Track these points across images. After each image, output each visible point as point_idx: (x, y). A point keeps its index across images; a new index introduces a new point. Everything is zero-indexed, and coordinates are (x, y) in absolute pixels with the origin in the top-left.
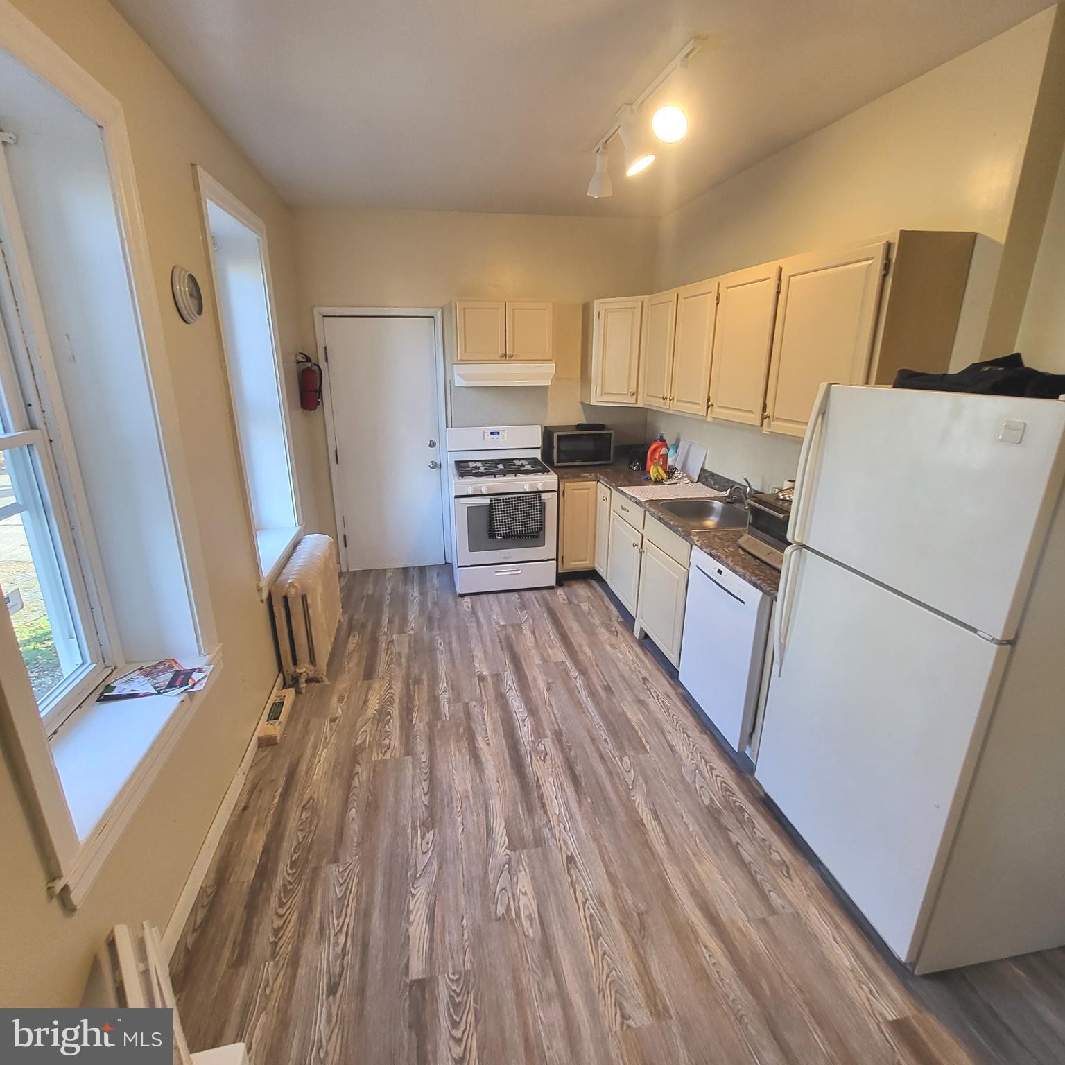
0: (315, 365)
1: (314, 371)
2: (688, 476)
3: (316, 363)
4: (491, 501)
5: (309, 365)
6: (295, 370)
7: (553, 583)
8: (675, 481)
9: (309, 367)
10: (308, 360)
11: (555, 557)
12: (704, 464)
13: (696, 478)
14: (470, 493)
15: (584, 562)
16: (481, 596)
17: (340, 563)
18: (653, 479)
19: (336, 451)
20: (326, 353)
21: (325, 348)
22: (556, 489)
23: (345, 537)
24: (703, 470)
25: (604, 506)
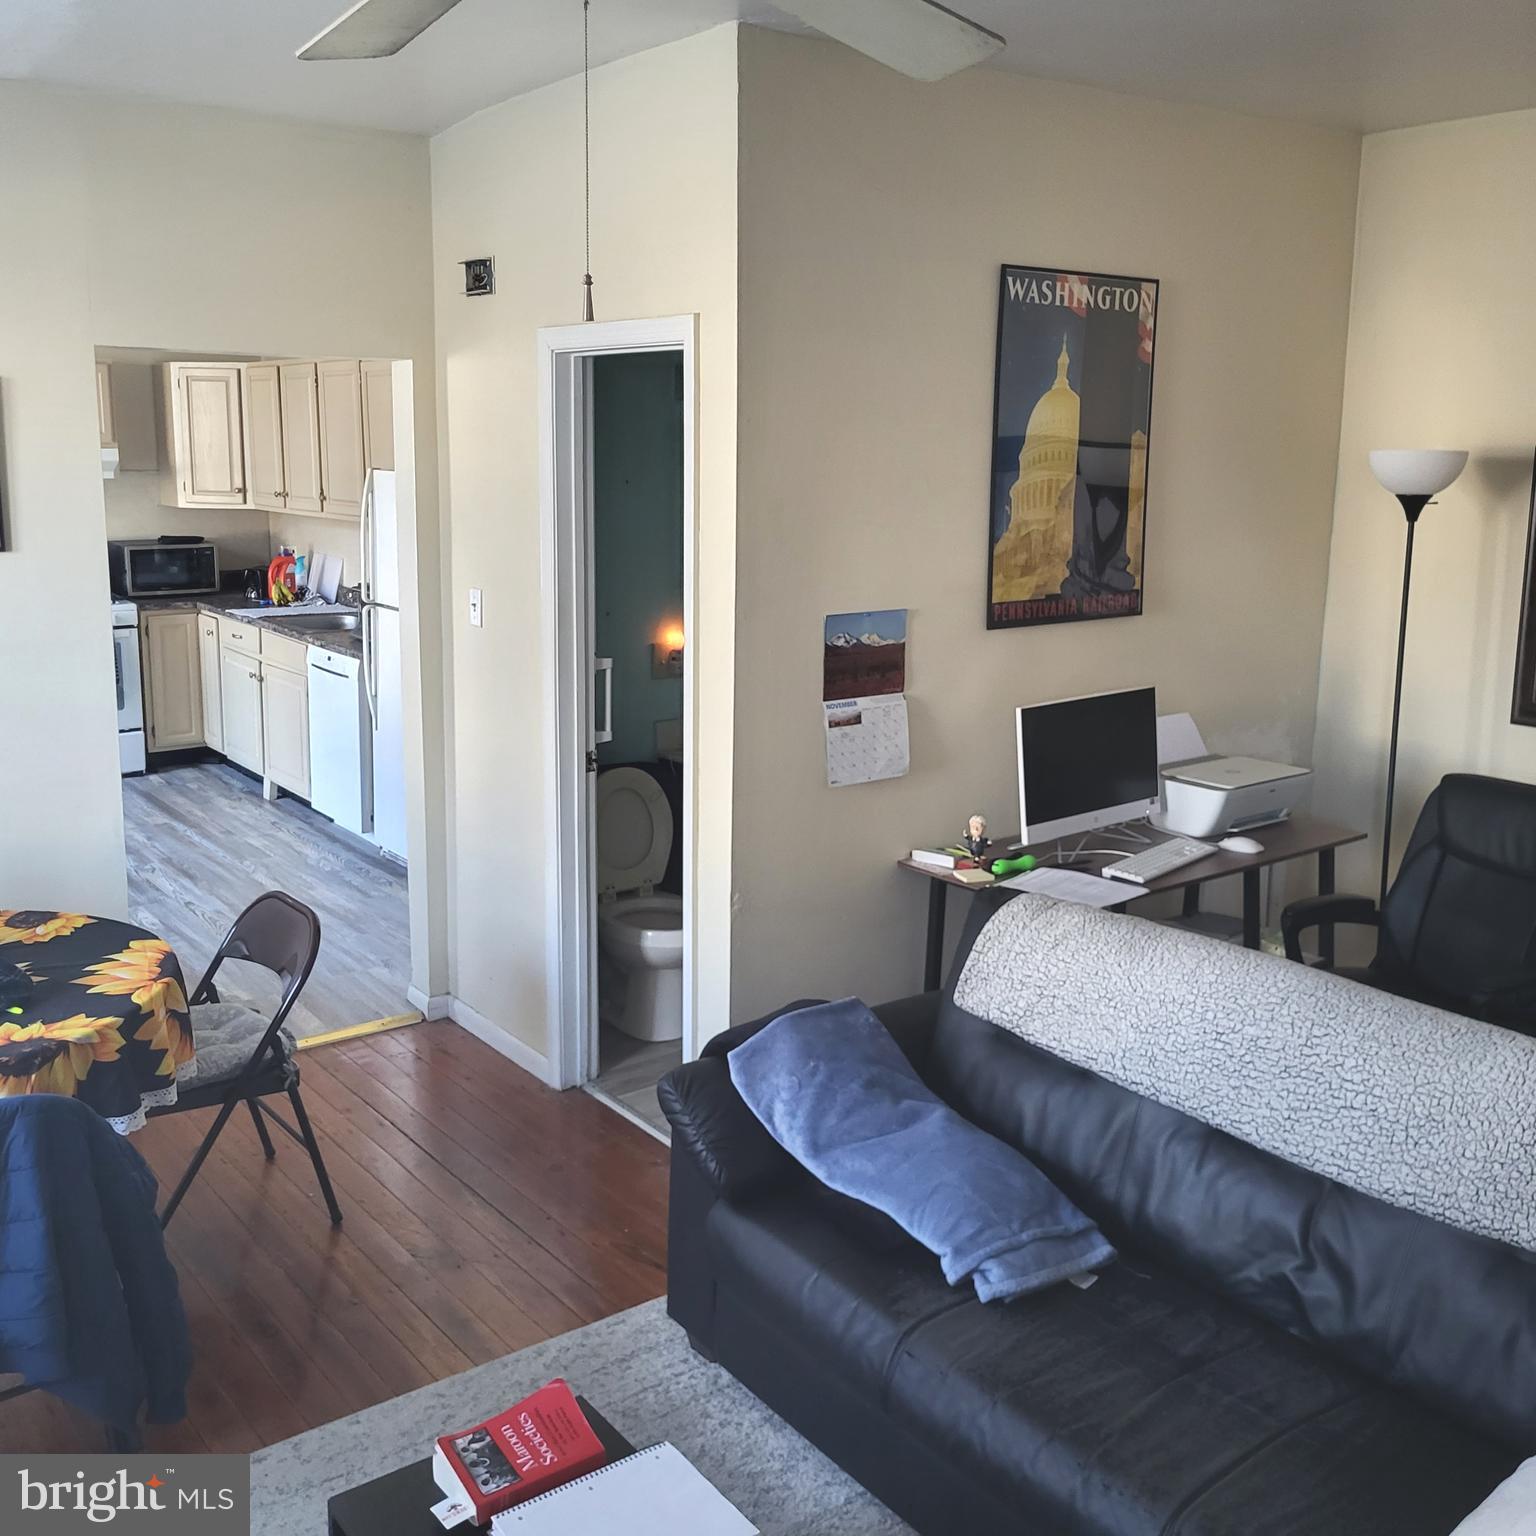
2: (323, 597)
7: (142, 767)
8: (305, 603)
11: (141, 725)
12: (341, 580)
13: (334, 598)
15: (187, 735)
18: (276, 603)
22: (136, 623)
24: (340, 587)
25: (208, 644)
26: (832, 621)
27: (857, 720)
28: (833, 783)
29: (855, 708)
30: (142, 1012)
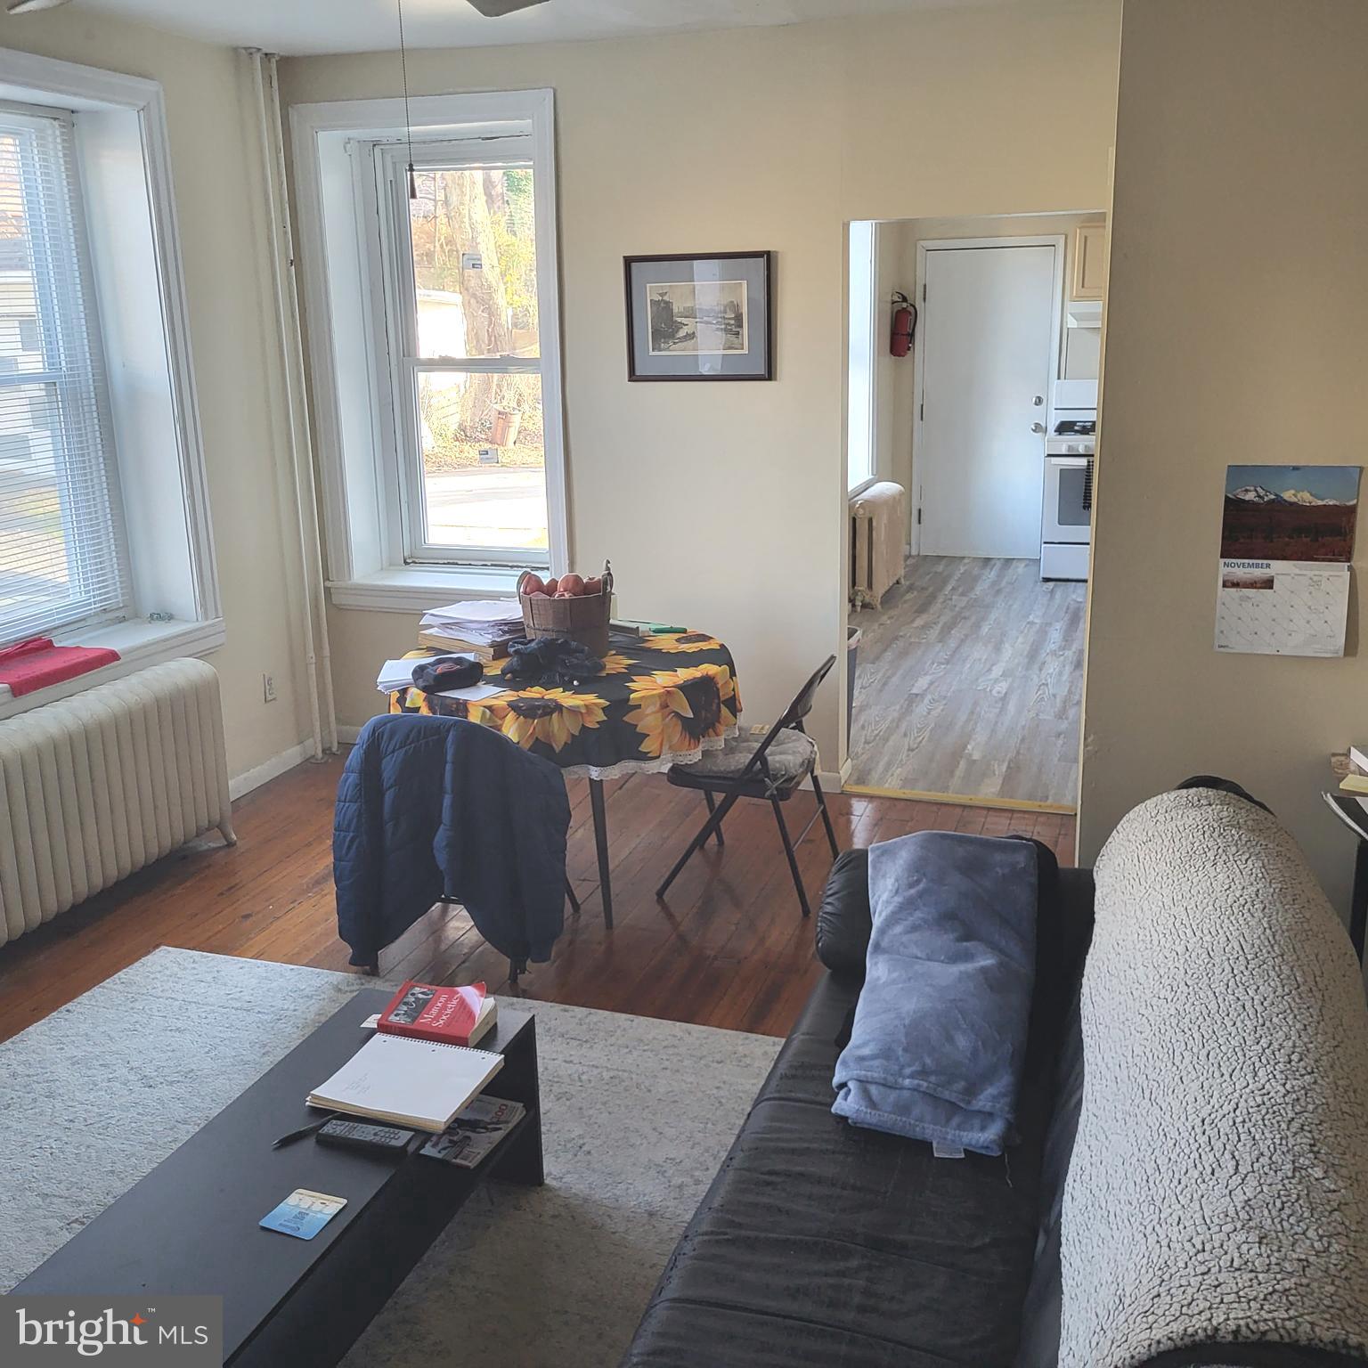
0: (911, 305)
1: (910, 313)
3: (912, 303)
4: (1089, 462)
5: (904, 305)
6: (889, 311)
9: (904, 308)
10: (905, 299)
14: (1064, 453)
16: (1069, 583)
17: (910, 544)
19: (922, 406)
20: (925, 292)
21: (925, 286)
23: (920, 510)
26: (1237, 473)
27: (1268, 584)
28: (1220, 647)
29: (1267, 570)
30: (630, 703)
